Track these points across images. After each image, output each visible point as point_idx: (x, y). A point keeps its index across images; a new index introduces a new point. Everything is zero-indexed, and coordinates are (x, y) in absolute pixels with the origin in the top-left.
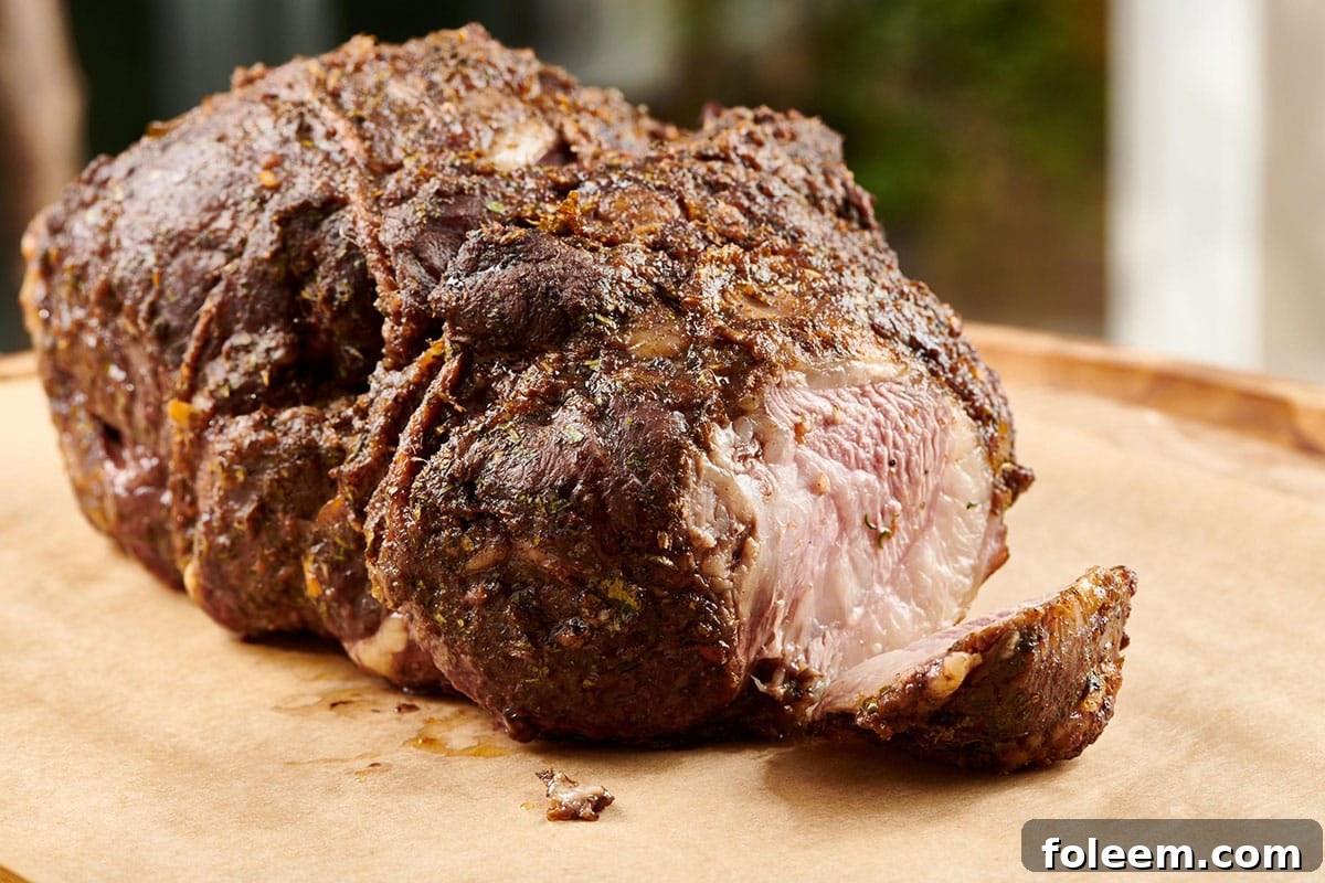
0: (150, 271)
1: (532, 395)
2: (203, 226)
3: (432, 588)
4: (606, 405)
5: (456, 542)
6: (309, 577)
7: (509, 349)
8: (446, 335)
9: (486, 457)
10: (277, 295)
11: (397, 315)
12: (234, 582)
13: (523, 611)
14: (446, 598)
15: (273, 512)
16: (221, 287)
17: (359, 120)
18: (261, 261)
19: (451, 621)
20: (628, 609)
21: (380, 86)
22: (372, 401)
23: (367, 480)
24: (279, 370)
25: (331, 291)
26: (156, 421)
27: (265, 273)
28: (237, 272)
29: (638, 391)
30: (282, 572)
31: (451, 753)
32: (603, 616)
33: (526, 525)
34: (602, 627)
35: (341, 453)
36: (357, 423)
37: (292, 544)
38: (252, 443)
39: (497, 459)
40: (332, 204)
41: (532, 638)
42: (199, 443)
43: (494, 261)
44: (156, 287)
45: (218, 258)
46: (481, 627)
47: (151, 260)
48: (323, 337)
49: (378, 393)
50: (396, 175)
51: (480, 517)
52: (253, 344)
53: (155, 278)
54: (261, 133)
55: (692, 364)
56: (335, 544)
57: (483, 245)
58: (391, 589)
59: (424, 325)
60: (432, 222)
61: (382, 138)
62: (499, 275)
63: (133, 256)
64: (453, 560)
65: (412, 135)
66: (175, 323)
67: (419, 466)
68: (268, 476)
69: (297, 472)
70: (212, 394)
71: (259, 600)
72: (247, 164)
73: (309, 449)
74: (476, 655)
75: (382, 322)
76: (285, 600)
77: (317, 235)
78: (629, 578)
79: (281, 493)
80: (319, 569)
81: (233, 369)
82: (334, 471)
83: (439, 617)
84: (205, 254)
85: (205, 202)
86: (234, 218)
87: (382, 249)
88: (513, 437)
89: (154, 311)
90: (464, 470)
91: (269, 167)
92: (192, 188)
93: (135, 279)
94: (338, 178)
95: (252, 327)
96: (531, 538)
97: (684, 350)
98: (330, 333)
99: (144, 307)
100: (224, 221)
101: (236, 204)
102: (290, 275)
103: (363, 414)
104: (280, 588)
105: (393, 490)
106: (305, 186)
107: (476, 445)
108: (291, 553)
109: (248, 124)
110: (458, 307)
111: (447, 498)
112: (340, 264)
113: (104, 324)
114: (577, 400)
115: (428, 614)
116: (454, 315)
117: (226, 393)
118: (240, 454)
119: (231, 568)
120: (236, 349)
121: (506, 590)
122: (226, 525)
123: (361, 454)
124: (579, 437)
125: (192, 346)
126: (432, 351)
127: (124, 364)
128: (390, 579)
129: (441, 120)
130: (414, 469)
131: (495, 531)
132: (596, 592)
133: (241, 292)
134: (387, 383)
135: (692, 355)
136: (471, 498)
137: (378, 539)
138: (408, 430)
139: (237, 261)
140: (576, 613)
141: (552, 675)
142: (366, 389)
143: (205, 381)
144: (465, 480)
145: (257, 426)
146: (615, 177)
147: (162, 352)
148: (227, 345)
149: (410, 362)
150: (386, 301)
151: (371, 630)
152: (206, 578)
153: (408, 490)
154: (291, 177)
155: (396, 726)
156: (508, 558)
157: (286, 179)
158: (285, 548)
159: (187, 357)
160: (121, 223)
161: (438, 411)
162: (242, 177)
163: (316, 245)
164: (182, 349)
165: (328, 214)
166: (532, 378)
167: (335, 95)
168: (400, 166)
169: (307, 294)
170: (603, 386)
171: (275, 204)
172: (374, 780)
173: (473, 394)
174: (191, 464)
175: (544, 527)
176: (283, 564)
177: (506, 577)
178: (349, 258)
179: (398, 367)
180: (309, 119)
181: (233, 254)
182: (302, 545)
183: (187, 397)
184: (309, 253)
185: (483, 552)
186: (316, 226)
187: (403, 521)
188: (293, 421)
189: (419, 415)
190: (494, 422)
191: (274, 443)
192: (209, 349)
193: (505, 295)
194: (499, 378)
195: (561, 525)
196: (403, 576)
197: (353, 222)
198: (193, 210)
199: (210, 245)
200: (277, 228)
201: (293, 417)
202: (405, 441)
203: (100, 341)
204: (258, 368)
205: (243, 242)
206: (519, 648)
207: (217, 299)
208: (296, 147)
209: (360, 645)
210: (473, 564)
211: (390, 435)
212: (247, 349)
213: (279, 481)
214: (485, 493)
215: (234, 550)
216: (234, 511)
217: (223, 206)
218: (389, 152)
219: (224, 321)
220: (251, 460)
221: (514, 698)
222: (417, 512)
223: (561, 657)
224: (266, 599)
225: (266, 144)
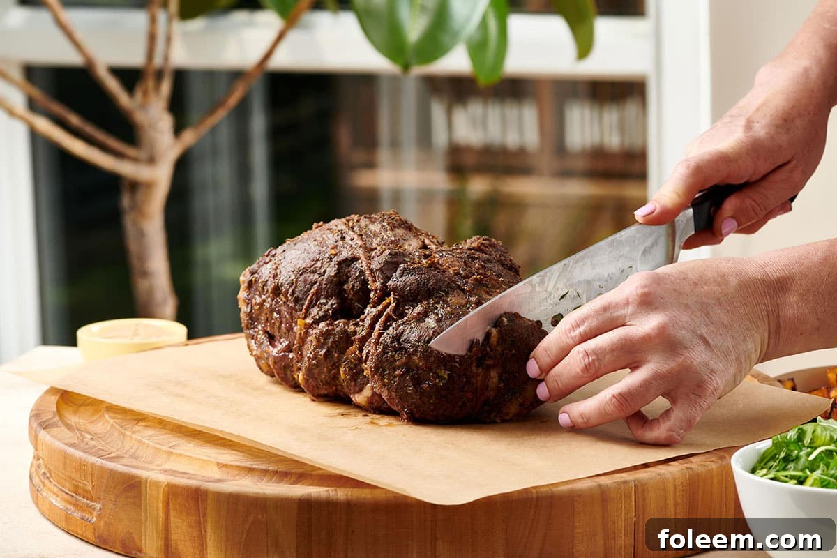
0: (292, 280)
1: (419, 313)
2: (312, 266)
3: (384, 371)
4: (442, 317)
5: (393, 356)
6: (342, 373)
7: (411, 301)
8: (392, 296)
9: (404, 331)
10: (335, 287)
11: (376, 291)
12: (317, 376)
13: (412, 377)
14: (389, 374)
15: (332, 352)
16: (318, 284)
17: (361, 235)
18: (331, 276)
19: (390, 382)
20: (445, 379)
21: (366, 226)
22: (366, 317)
23: (363, 340)
24: (335, 311)
25: (353, 286)
26: (290, 329)
27: (332, 280)
28: (323, 280)
29: (452, 314)
30: (333, 372)
31: (380, 426)
32: (437, 381)
33: (416, 351)
34: (436, 384)
35: (355, 333)
36: (361, 323)
37: (337, 362)
38: (326, 330)
39: (408, 331)
40: (355, 259)
41: (414, 386)
42: (307, 333)
43: (408, 274)
44: (294, 285)
45: (316, 276)
46: (399, 383)
47: (293, 277)
48: (349, 301)
49: (368, 314)
50: (374, 252)
51: (401, 349)
52: (327, 302)
53: (294, 282)
54: (329, 239)
55: (469, 308)
56: (351, 362)
57: (405, 269)
58: (371, 371)
59: (385, 293)
60: (387, 262)
61: (369, 241)
62: (410, 278)
63: (286, 276)
64: (392, 362)
65: (379, 240)
66: (300, 296)
67: (383, 333)
68: (331, 340)
69: (340, 338)
70: (312, 318)
71: (324, 382)
72: (325, 247)
73: (345, 332)
74: (396, 392)
75: (370, 293)
76: (332, 382)
77: (350, 269)
78: (446, 369)
79: (335, 346)
80: (345, 370)
81: (320, 310)
82: (353, 338)
83: (386, 380)
84: (312, 275)
85: (312, 259)
86: (322, 263)
87: (371, 270)
88: (412, 325)
89: (293, 293)
90: (397, 334)
91: (333, 248)
92: (306, 255)
93: (287, 283)
94: (356, 251)
95: (327, 297)
96: (417, 355)
97: (466, 304)
98: (351, 299)
99: (291, 290)
100: (319, 264)
101: (322, 259)
102: (340, 281)
103: (363, 321)
104: (332, 377)
105: (374, 340)
106: (345, 254)
107: (401, 327)
108: (336, 366)
109: (324, 236)
110: (397, 287)
111: (391, 343)
112: (357, 278)
113: (273, 300)
114: (433, 316)
115: (382, 380)
116: (395, 290)
117: (317, 317)
118: (322, 334)
119: (316, 371)
120: (321, 304)
121: (408, 372)
122: (315, 357)
123: (362, 332)
124: (433, 326)
125: (306, 303)
126: (387, 301)
127: (279, 312)
128: (371, 368)
129: (387, 236)
130: (380, 335)
131: (406, 353)
132: (435, 373)
133: (324, 286)
134: (370, 311)
135: (468, 305)
136: (399, 344)
137: (367, 357)
138: (379, 323)
139: (322, 277)
140: (429, 380)
141: (420, 398)
142: (364, 313)
143: (310, 314)
144: (397, 338)
145: (328, 325)
146: (444, 253)
147: (296, 305)
148: (318, 303)
149: (379, 305)
150: (371, 286)
151: (361, 390)
152: (307, 375)
153: (379, 341)
154: (340, 252)
155: (362, 420)
156: (409, 362)
157: (339, 252)
158: (334, 364)
159: (304, 307)
160: (280, 267)
161: (389, 318)
162: (324, 251)
163: (349, 272)
164: (303, 305)
165: (353, 262)
166: (419, 308)
167: (352, 228)
168: (376, 249)
169: (345, 287)
170: (441, 312)
171: (335, 259)
172: (357, 431)
173: (399, 313)
174: (303, 340)
175: (421, 352)
176: (334, 369)
177: (408, 367)
178: (360, 276)
179: (374, 306)
180: (344, 235)
181: (321, 275)
182: (340, 363)
183: (304, 318)
184: (347, 274)
185: (401, 359)
186: (349, 266)
187: (377, 350)
188: (340, 323)
189: (383, 318)
190: (407, 321)
191: (334, 330)
192: (312, 304)
193: (411, 284)
194: (408, 309)
195: (427, 351)
196: (375, 367)
197: (362, 264)
198: (308, 261)
199: (314, 272)
200: (337, 266)
201: (340, 322)
202: (377, 326)
203: (271, 305)
204: (328, 310)
205: (325, 271)
206: (411, 389)
207: (315, 289)
208: (341, 243)
209: (356, 395)
210: (398, 363)
211: (372, 326)
212: (325, 304)
213: (334, 342)
214: (403, 341)
215: (317, 365)
216: (318, 352)
217: (318, 260)
218: (372, 245)
219: (318, 295)
220: (326, 335)
221: (408, 406)
222: (382, 347)
223: (423, 393)
224: (326, 381)
225: (331, 242)
